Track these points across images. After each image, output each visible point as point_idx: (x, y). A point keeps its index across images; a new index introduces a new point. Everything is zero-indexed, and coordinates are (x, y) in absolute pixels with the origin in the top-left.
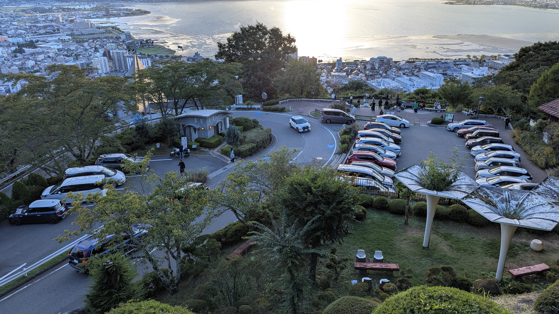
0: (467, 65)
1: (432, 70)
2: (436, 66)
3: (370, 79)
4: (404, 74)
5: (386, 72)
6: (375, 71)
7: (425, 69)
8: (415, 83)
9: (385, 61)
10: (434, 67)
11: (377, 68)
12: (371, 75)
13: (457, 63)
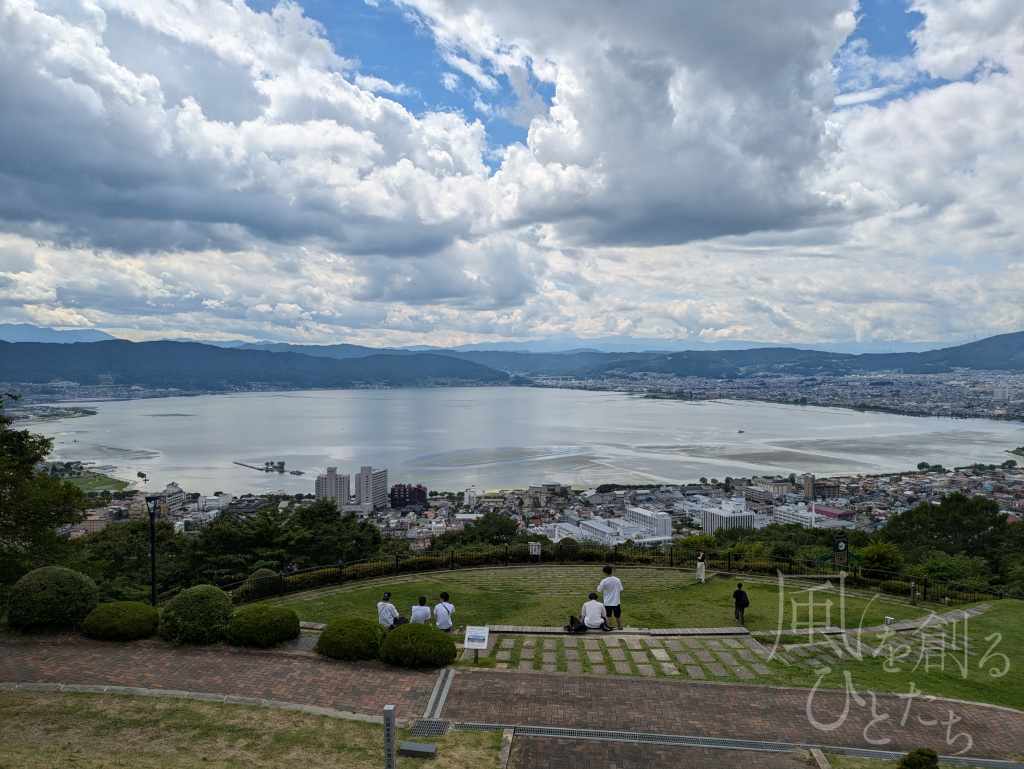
0: (706, 495)
1: (647, 505)
2: (653, 497)
3: (533, 525)
4: (596, 514)
5: (561, 511)
7: (633, 504)
8: (619, 530)
9: (557, 490)
10: (649, 500)
11: (543, 504)
12: (534, 518)
13: (688, 492)
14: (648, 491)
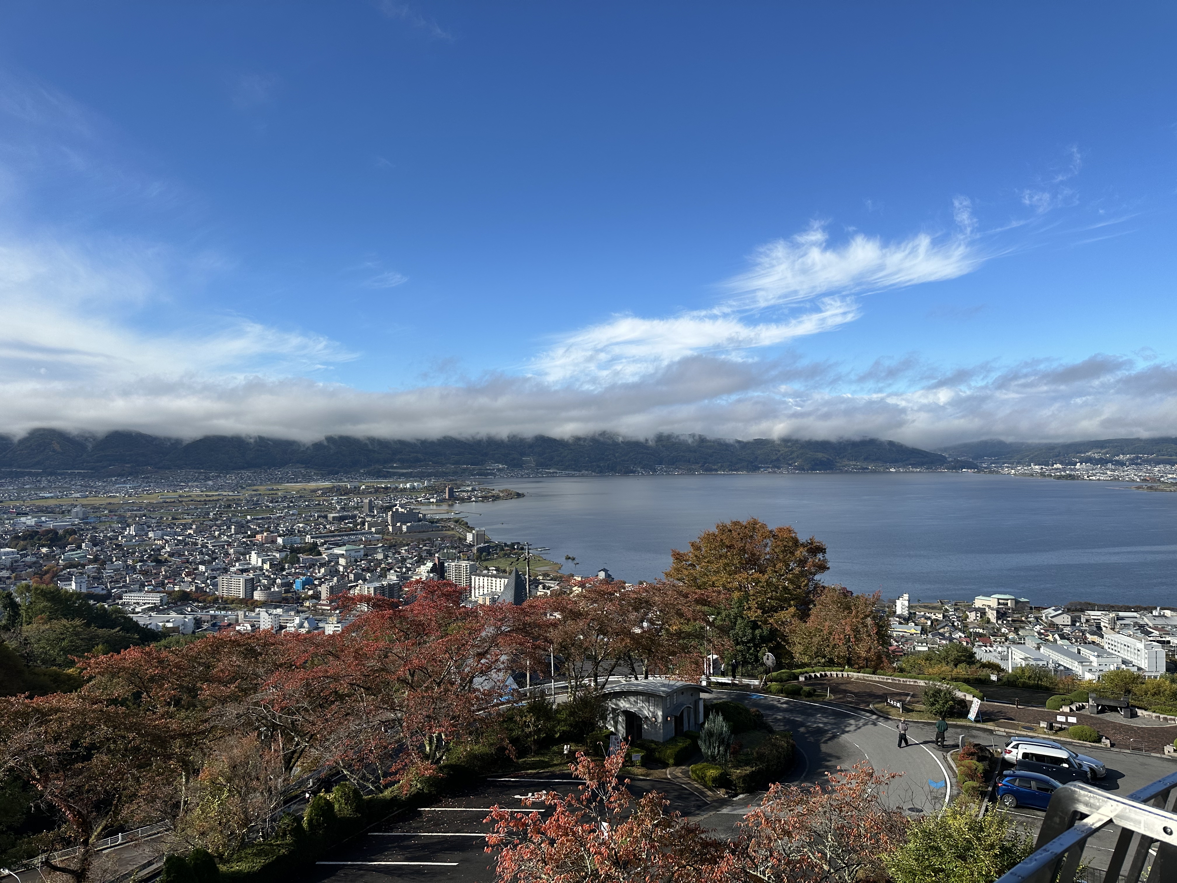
1: (1132, 631)
2: (1141, 622)
3: (981, 643)
4: (1061, 636)
5: (1016, 631)
6: (990, 626)
9: (1011, 604)
11: (994, 620)
12: (982, 635)
14: (1135, 614)
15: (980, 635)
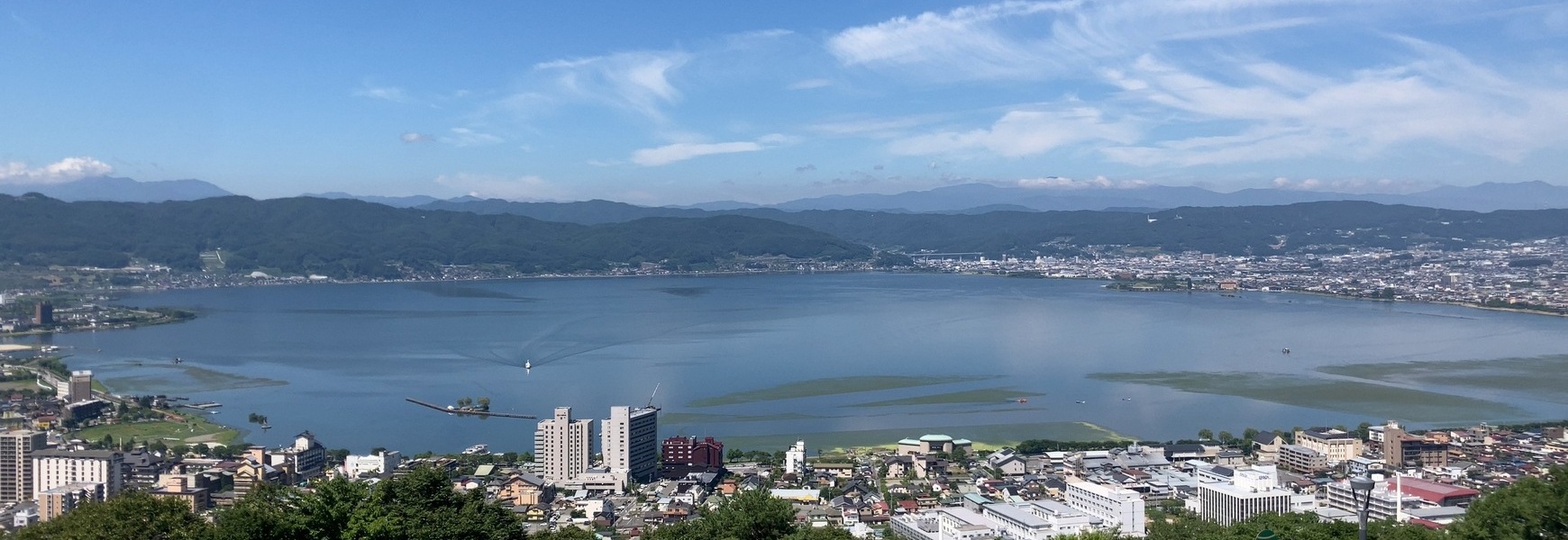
0: (1209, 460)
1: (1102, 477)
2: (1115, 463)
3: (902, 510)
4: (1013, 492)
5: (953, 487)
6: (917, 483)
7: (1078, 476)
8: (1052, 520)
9: (946, 449)
10: (1107, 469)
14: (1106, 453)
15: (904, 497)
